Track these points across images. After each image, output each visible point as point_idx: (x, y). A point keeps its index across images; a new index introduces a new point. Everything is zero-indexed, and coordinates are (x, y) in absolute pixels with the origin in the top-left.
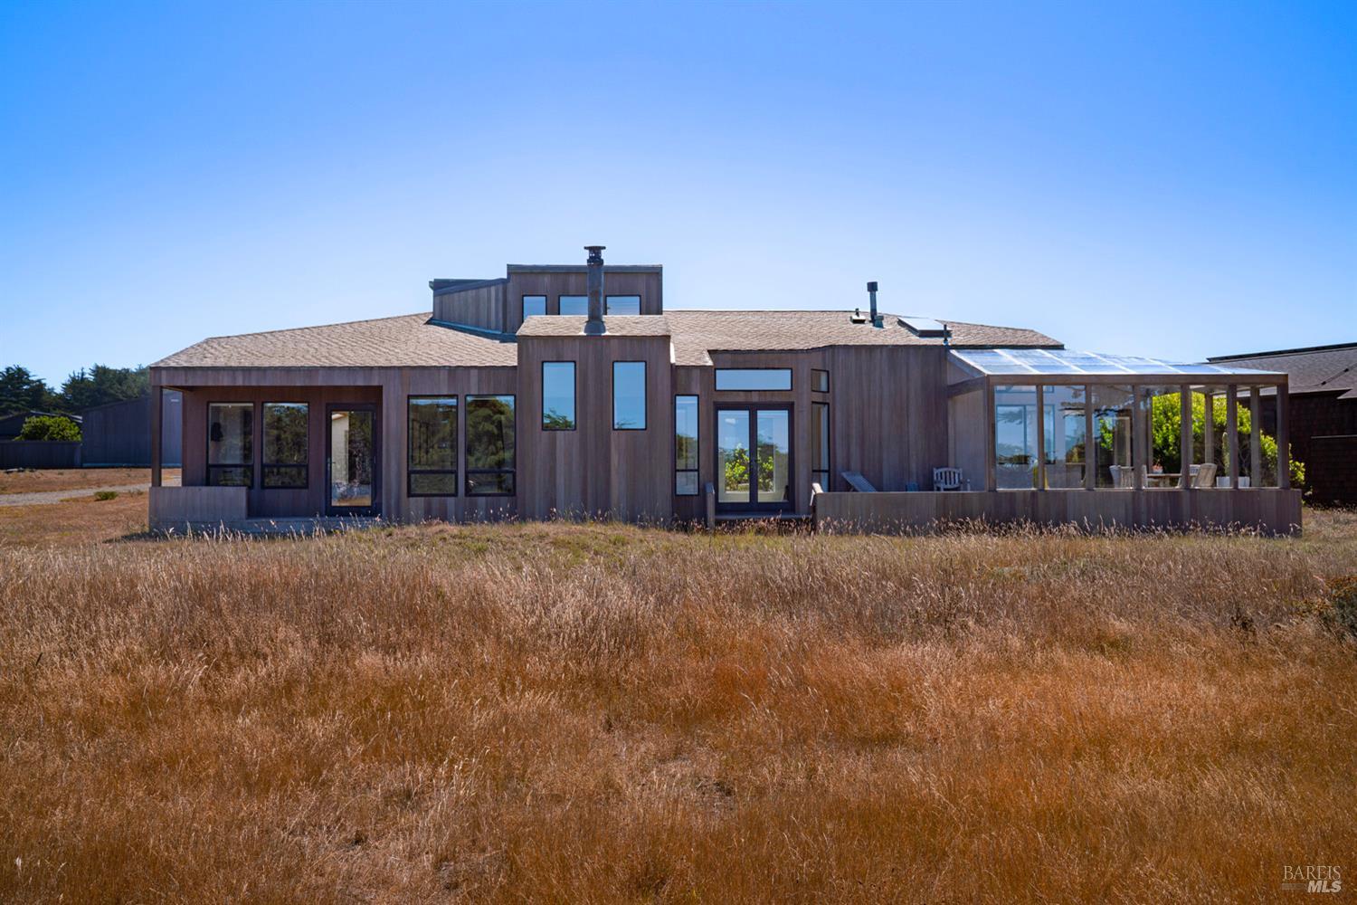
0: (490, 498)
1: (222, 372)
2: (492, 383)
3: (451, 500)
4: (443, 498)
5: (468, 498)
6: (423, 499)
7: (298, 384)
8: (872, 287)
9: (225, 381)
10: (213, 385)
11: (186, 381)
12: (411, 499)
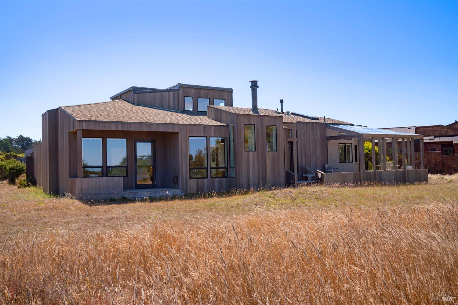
0: (219, 179)
1: (111, 124)
2: (219, 132)
3: (206, 180)
4: (202, 179)
5: (212, 179)
6: (195, 180)
7: (145, 130)
8: (282, 101)
9: (114, 128)
10: (108, 129)
11: (95, 128)
12: (191, 180)
